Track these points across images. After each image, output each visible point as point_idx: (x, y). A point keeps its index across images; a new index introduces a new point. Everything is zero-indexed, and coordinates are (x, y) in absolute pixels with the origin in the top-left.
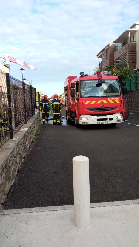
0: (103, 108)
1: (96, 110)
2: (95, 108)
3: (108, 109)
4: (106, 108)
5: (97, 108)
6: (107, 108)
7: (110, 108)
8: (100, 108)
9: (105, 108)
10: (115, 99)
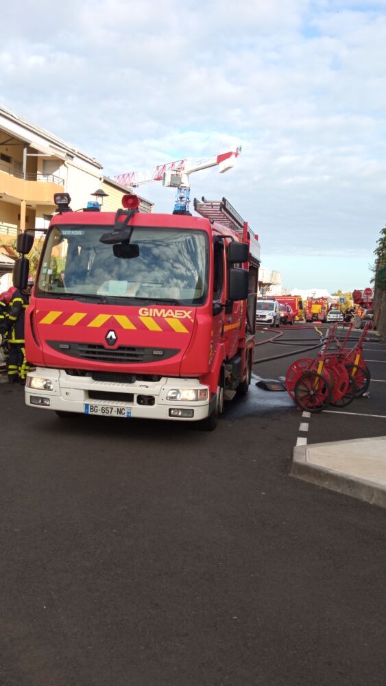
0: (115, 347)
1: (87, 352)
2: (81, 345)
3: (136, 356)
4: (129, 349)
5: (90, 346)
6: (133, 349)
7: (142, 349)
8: (101, 347)
9: (120, 348)
10: (167, 314)
